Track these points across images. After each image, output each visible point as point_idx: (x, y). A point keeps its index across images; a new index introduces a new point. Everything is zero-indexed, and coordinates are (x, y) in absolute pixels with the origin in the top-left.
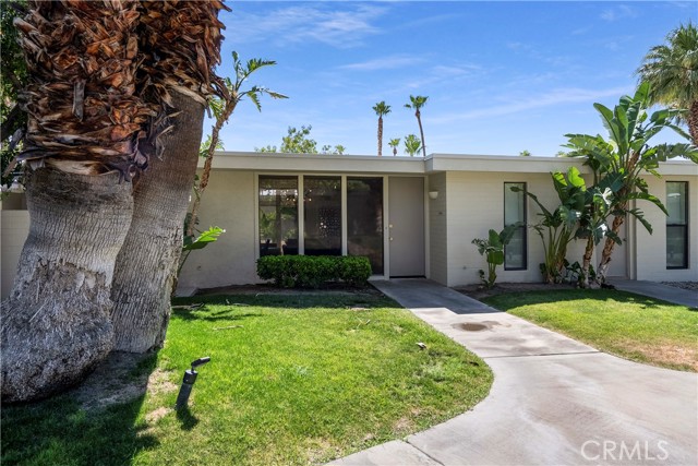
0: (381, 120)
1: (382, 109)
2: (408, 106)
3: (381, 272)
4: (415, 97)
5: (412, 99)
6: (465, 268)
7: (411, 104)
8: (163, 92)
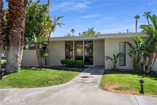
0: (137, 21)
1: (137, 17)
2: (144, 15)
3: (93, 64)
4: (146, 12)
5: (145, 13)
6: (110, 64)
7: (145, 15)
8: (10, 31)
